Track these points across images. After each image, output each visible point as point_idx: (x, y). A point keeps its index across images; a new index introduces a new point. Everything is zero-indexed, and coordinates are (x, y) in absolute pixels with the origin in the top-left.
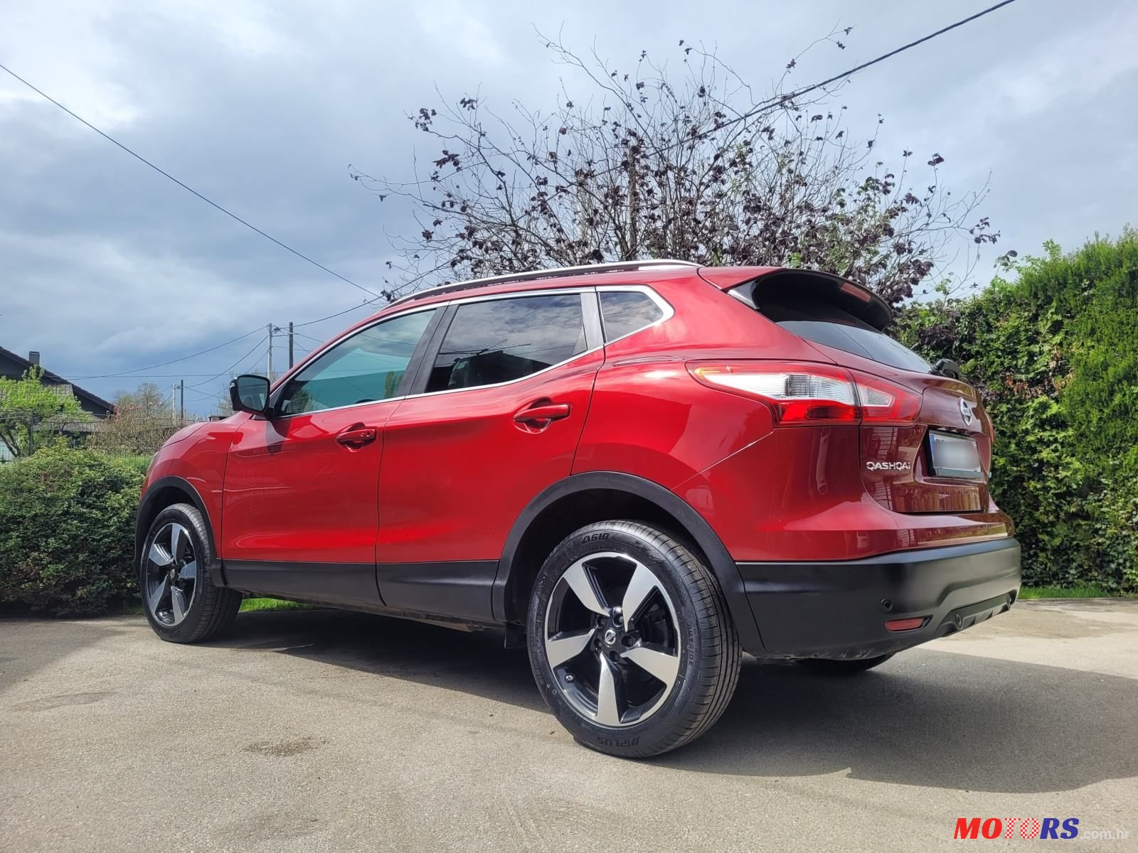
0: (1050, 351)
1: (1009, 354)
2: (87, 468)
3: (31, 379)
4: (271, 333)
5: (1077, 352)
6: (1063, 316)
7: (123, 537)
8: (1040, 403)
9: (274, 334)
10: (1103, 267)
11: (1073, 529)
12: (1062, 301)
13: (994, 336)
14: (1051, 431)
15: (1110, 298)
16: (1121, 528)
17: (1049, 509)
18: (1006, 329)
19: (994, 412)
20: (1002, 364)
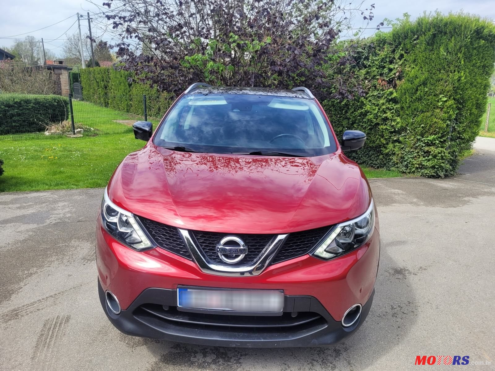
0: (397, 68)
1: (382, 67)
5: (407, 69)
6: (404, 52)
8: (389, 91)
9: (80, 19)
10: (423, 30)
11: (394, 147)
12: (405, 45)
13: (377, 58)
14: (392, 104)
15: (424, 45)
16: (411, 148)
17: (386, 137)
18: (381, 56)
19: (372, 94)
20: (378, 72)
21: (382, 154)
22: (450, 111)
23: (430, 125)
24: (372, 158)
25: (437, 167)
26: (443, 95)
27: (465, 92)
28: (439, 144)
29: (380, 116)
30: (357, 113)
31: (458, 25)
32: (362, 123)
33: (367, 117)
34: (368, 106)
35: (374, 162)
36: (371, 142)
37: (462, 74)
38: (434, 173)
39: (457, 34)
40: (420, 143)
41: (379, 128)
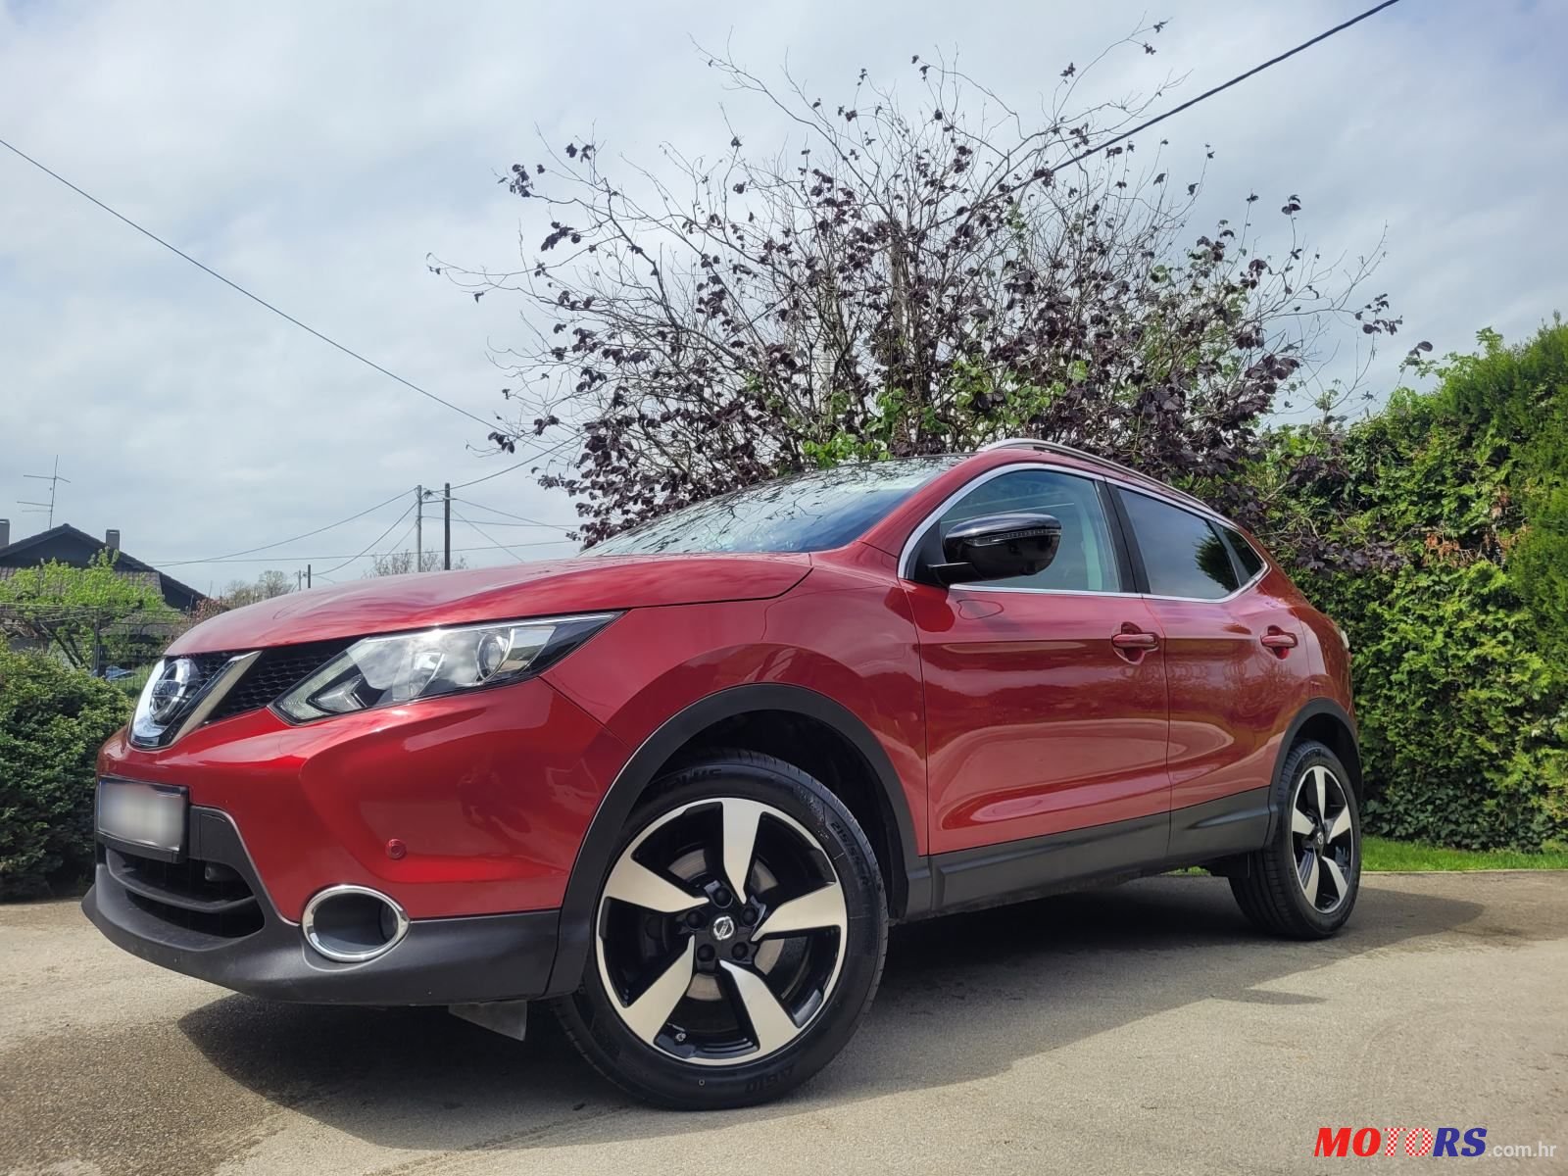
0: (1491, 492)
1: (1430, 497)
3: (101, 565)
4: (420, 498)
5: (1533, 492)
6: (1509, 440)
8: (1477, 571)
9: (423, 500)
11: (1538, 763)
12: (1506, 417)
13: (1405, 473)
14: (1496, 613)
17: (1499, 730)
18: (1424, 461)
19: (1409, 587)
20: (1419, 514)
21: (1493, 795)
24: (1453, 812)
29: (1455, 656)
30: (1360, 658)
32: (1390, 689)
33: (1405, 667)
34: (1402, 626)
35: (1464, 828)
36: (1436, 753)
41: (1460, 700)
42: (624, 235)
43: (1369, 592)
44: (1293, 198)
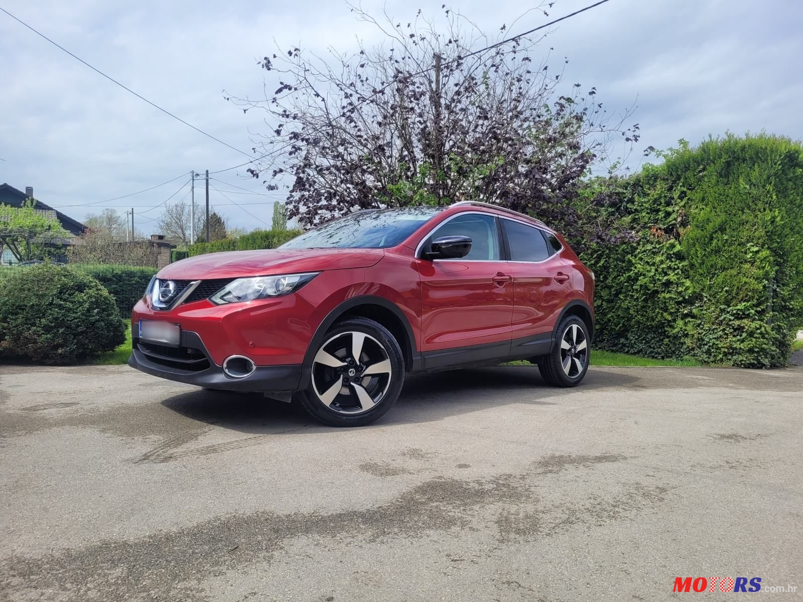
0: (678, 210)
1: (654, 211)
2: (63, 277)
3: (28, 207)
4: (193, 177)
5: (693, 211)
6: (687, 188)
7: (86, 319)
8: (670, 244)
9: (195, 178)
10: (711, 158)
11: (686, 324)
12: (686, 179)
13: (646, 200)
14: (675, 261)
15: (715, 178)
16: (713, 324)
17: (672, 311)
18: (653, 196)
19: (643, 249)
20: (650, 218)
21: (668, 337)
22: (765, 266)
23: (738, 287)
24: (652, 344)
25: (756, 350)
26: (752, 244)
27: (784, 240)
28: (755, 315)
29: (658, 279)
30: (622, 279)
31: (761, 148)
32: (632, 292)
33: (639, 283)
34: (639, 266)
35: (656, 350)
36: (648, 319)
37: (776, 213)
38: (753, 360)
39: (761, 159)
40: (726, 316)
41: (659, 298)
42: (311, 86)
43: (628, 250)
44: (594, 88)
